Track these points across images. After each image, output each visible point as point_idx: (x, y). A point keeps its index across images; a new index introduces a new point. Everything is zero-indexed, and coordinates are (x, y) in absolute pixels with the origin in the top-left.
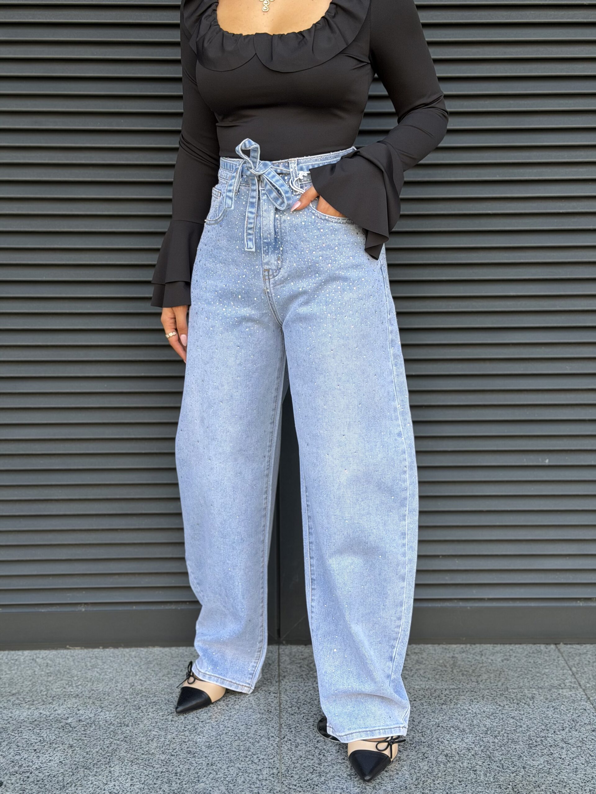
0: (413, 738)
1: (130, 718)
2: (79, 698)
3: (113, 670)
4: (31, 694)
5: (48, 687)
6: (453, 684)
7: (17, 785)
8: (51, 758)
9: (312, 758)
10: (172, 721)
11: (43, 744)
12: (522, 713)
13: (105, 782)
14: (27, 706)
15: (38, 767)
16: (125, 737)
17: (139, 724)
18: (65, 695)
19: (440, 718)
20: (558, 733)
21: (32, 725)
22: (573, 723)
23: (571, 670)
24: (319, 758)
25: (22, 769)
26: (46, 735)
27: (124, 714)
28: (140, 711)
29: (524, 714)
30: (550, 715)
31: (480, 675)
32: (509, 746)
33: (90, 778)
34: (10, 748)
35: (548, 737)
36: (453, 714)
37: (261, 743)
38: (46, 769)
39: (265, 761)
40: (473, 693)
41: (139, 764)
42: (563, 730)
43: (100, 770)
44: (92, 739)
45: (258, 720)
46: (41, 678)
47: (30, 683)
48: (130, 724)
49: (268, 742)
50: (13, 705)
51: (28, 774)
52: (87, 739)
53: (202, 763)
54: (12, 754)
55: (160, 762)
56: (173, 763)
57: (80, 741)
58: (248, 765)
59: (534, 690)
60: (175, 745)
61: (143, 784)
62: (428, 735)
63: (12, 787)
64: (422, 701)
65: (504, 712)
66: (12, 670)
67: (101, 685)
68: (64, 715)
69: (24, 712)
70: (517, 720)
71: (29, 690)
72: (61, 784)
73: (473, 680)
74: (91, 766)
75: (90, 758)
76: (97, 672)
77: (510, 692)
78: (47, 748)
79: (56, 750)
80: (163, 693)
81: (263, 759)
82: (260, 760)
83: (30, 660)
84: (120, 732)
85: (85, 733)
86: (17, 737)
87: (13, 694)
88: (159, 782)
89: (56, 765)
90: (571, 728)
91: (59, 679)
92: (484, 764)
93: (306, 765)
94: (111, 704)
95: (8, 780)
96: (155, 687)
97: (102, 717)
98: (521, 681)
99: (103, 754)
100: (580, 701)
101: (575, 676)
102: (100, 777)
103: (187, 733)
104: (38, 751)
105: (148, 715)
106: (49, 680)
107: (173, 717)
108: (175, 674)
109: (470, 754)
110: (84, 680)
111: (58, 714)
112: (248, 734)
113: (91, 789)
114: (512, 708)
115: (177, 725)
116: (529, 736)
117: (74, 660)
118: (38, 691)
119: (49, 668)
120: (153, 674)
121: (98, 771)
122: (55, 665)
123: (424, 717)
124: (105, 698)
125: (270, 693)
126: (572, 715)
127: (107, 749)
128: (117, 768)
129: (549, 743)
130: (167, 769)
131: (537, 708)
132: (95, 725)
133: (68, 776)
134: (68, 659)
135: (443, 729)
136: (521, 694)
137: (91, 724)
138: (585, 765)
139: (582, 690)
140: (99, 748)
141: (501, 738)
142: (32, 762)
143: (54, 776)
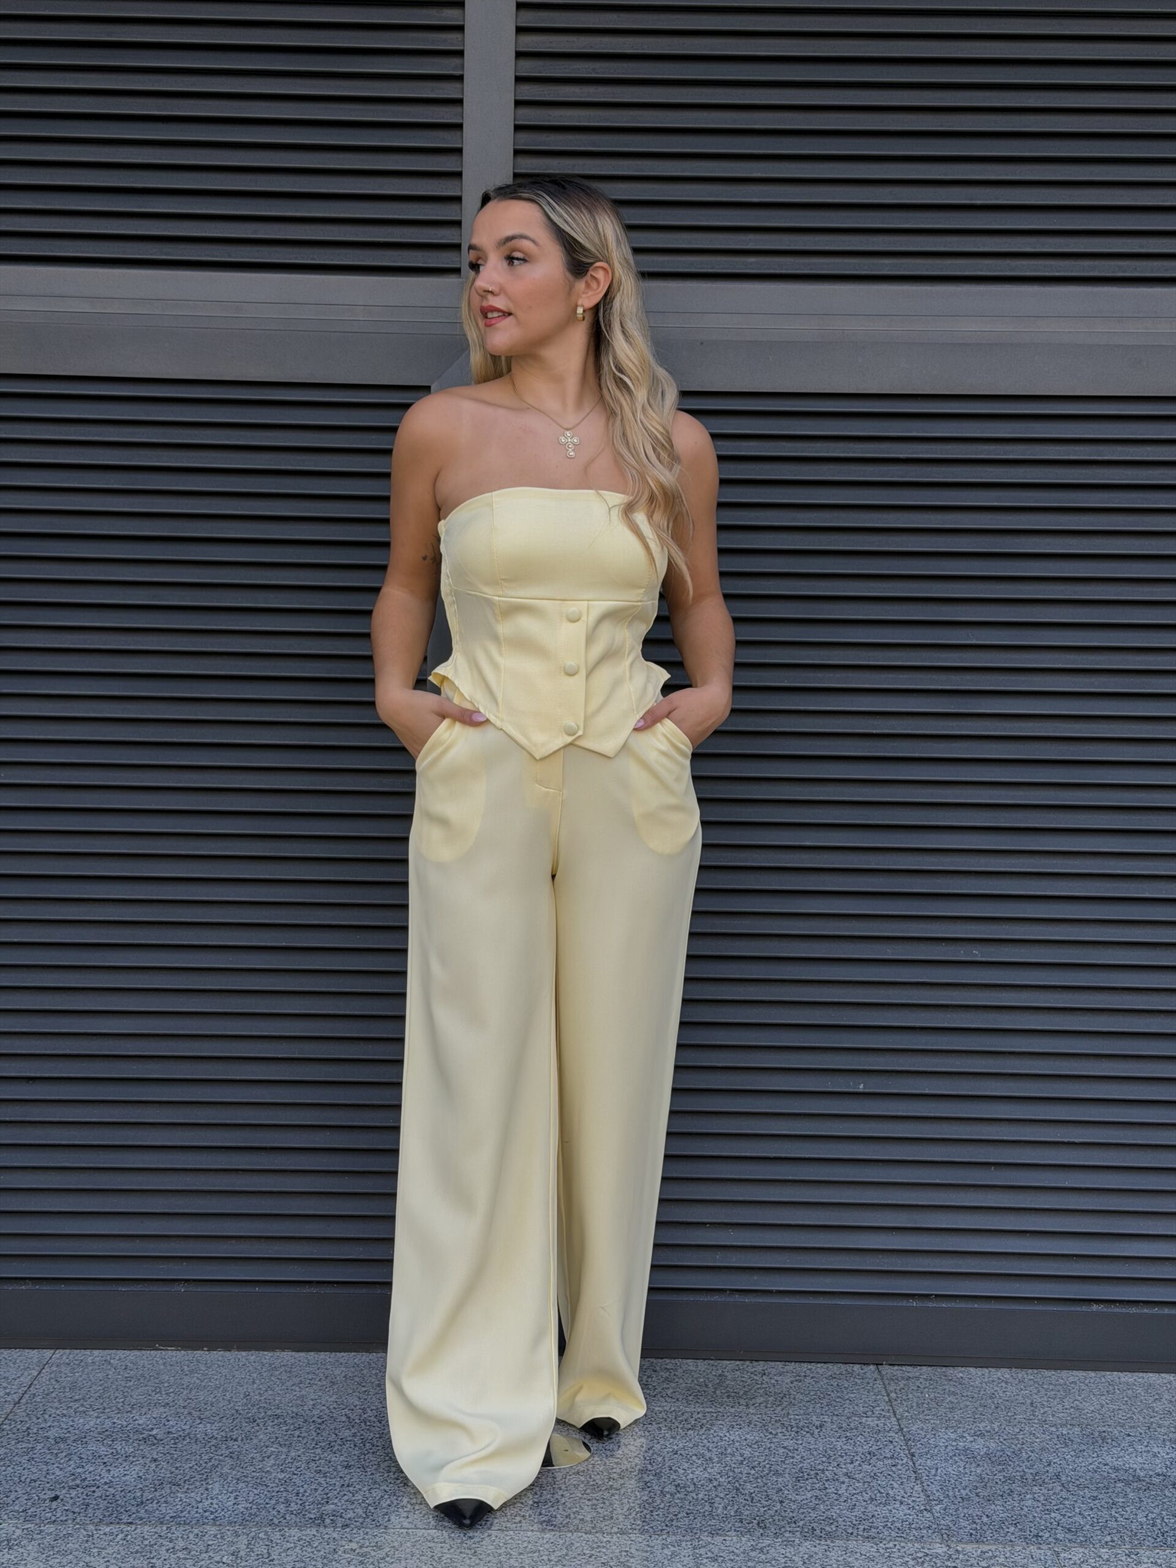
1: (240, 1432)
6: (711, 1407)
7: (78, 1500)
8: (125, 1472)
10: (298, 1437)
11: (116, 1457)
12: (800, 1442)
15: (108, 1482)
16: (231, 1453)
17: (251, 1439)
19: (681, 1445)
20: (844, 1466)
21: (102, 1436)
22: (869, 1456)
25: (87, 1483)
26: (120, 1447)
27: (232, 1427)
28: (255, 1425)
30: (839, 1446)
32: (769, 1478)
33: (179, 1495)
34: (70, 1460)
36: (700, 1441)
38: (119, 1484)
40: (737, 1418)
41: (247, 1482)
43: (193, 1486)
44: (185, 1453)
46: (117, 1383)
47: (100, 1388)
48: (240, 1438)
50: (76, 1413)
51: (94, 1489)
52: (177, 1452)
53: (335, 1484)
54: (73, 1466)
55: (277, 1481)
57: (167, 1455)
60: (300, 1463)
63: (71, 1501)
64: (660, 1425)
65: (774, 1440)
66: (75, 1373)
67: (202, 1393)
68: (148, 1425)
69: (90, 1421)
70: (790, 1450)
71: (99, 1397)
72: (139, 1500)
75: (180, 1474)
76: (198, 1378)
77: (790, 1419)
78: (121, 1462)
79: (134, 1463)
80: (290, 1405)
83: (101, 1361)
84: (224, 1447)
85: (175, 1446)
86: (80, 1448)
87: (76, 1400)
88: (273, 1502)
89: (133, 1480)
90: (863, 1462)
91: (142, 1385)
92: (727, 1496)
94: (214, 1415)
95: (66, 1493)
96: (279, 1398)
97: (200, 1429)
98: (811, 1407)
99: (199, 1469)
100: (888, 1432)
101: (891, 1403)
102: (193, 1494)
103: (319, 1451)
104: (109, 1464)
105: (266, 1429)
106: (128, 1385)
107: (299, 1432)
108: (309, 1383)
109: (711, 1485)
110: (177, 1387)
111: (139, 1425)
113: (178, 1507)
114: (788, 1437)
115: (305, 1442)
116: (801, 1468)
117: (165, 1363)
118: (112, 1397)
119: (129, 1371)
121: (190, 1487)
122: (137, 1369)
124: (206, 1409)
127: (204, 1465)
128: (217, 1485)
129: (827, 1477)
130: (285, 1488)
131: (823, 1437)
132: (189, 1438)
133: (149, 1492)
134: (157, 1361)
135: (681, 1457)
136: (806, 1421)
137: (185, 1437)
138: (869, 1502)
139: (895, 1419)
140: (193, 1463)
141: (761, 1469)
142: (100, 1475)
143: (129, 1492)
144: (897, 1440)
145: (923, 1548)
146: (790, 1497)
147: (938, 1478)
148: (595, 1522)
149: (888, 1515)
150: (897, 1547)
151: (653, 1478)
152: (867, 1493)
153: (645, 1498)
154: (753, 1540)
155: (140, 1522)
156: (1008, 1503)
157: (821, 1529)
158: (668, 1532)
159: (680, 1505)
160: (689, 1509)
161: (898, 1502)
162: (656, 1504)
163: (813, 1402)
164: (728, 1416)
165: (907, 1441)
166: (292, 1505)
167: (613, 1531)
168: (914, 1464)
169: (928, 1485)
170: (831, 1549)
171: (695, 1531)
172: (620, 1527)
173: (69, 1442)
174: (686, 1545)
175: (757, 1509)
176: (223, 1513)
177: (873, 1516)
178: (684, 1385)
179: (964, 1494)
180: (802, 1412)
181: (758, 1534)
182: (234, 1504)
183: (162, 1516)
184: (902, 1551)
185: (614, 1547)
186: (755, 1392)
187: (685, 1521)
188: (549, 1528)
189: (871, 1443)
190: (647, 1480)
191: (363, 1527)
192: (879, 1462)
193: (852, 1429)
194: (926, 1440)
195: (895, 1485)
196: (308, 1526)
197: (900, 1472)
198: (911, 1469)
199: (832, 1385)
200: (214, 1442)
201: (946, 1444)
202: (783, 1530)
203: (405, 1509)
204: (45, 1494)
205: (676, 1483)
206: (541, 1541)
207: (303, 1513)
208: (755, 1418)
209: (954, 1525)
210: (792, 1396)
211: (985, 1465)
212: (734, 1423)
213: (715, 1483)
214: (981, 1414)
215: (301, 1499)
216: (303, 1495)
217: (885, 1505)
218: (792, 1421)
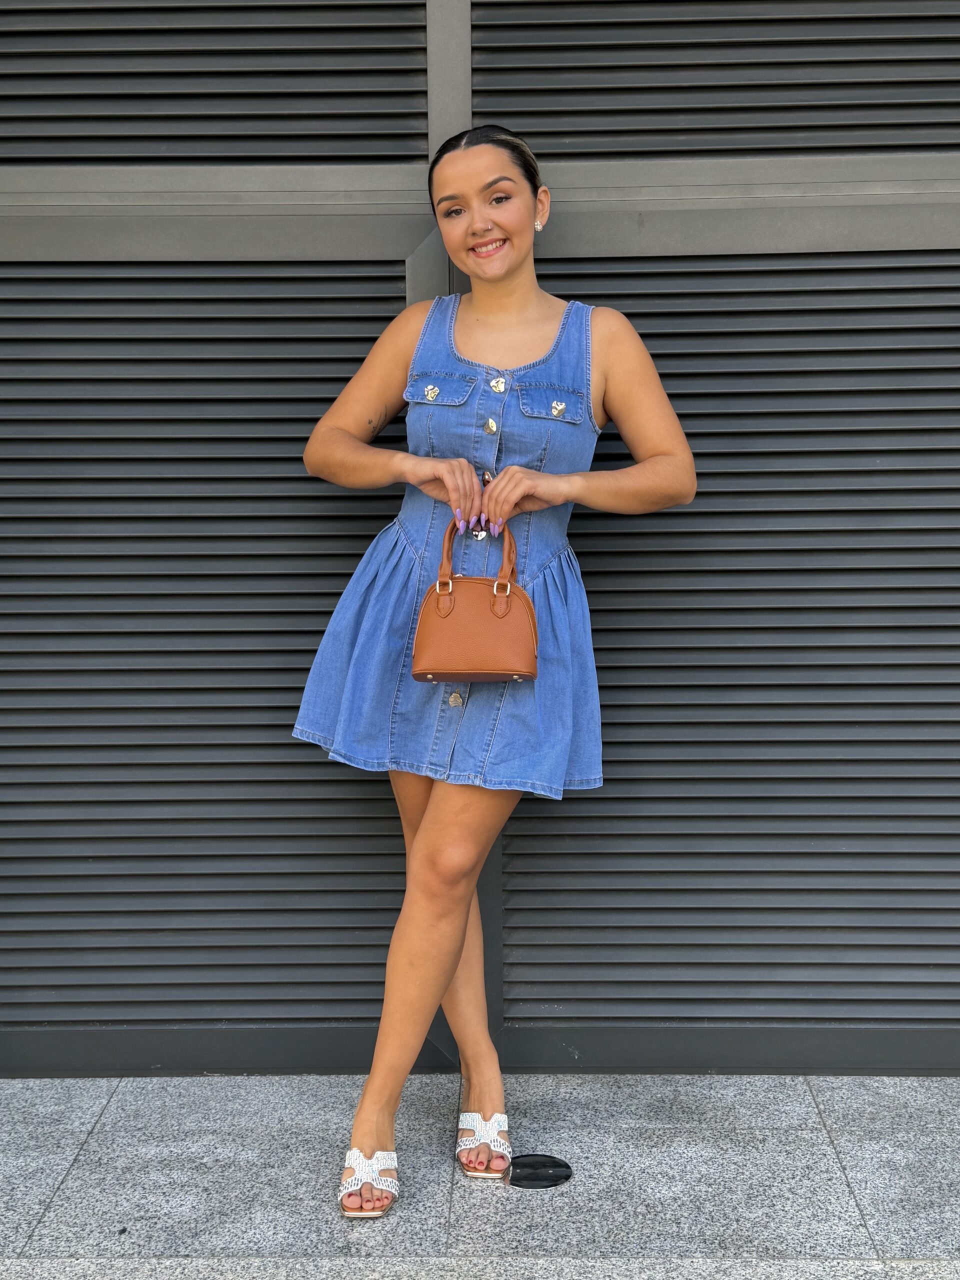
0: (611, 1185)
1: (277, 1158)
2: (217, 1134)
3: (259, 1102)
4: (160, 1130)
5: (180, 1122)
6: (669, 1123)
7: (141, 1232)
8: (182, 1202)
9: (488, 1206)
10: (325, 1162)
11: (174, 1187)
12: (748, 1158)
13: (244, 1229)
14: (156, 1143)
15: (167, 1213)
16: (269, 1180)
17: (286, 1165)
18: (200, 1130)
19: (647, 1163)
20: (787, 1182)
21: (161, 1165)
22: (807, 1170)
23: (817, 1107)
24: (496, 1207)
25: (149, 1214)
26: (176, 1177)
27: (269, 1154)
28: (289, 1150)
29: (749, 1160)
30: (781, 1161)
31: (705, 1113)
32: (725, 1196)
33: (227, 1225)
34: (135, 1190)
35: (773, 1186)
36: (663, 1158)
37: (429, 1189)
38: (177, 1215)
39: (432, 1209)
40: (692, 1134)
41: (284, 1210)
42: (794, 1178)
43: (238, 1216)
44: (231, 1182)
45: (429, 1163)
46: (172, 1111)
47: (159, 1116)
48: (276, 1165)
49: (438, 1187)
50: (139, 1141)
51: (156, 1220)
52: (224, 1181)
54: (137, 1197)
55: (309, 1209)
56: (324, 1210)
57: (216, 1183)
58: (412, 1213)
59: (767, 1131)
60: (328, 1190)
61: (288, 1232)
62: (629, 1182)
63: (137, 1234)
64: (629, 1143)
65: (726, 1156)
66: (138, 1101)
67: (244, 1119)
68: (199, 1154)
69: (151, 1150)
70: (739, 1166)
71: (158, 1125)
72: (194, 1231)
73: (695, 1119)
74: (229, 1212)
75: (228, 1203)
76: (240, 1104)
77: (737, 1134)
78: (178, 1191)
79: (188, 1193)
80: (317, 1129)
81: (430, 1207)
82: (426, 1208)
83: (159, 1088)
84: (264, 1174)
85: (222, 1174)
86: (143, 1178)
87: (139, 1129)
88: (306, 1231)
89: (188, 1210)
90: (803, 1177)
91: (194, 1112)
92: (691, 1216)
93: (480, 1215)
94: (254, 1141)
95: (132, 1225)
96: (308, 1123)
97: (243, 1157)
98: (754, 1120)
99: (243, 1198)
100: (821, 1144)
101: (821, 1116)
102: (239, 1224)
104: (168, 1194)
105: (298, 1155)
106: (181, 1112)
107: (327, 1158)
108: (332, 1107)
109: (676, 1204)
110: (223, 1114)
111: (192, 1153)
112: (414, 1178)
113: (227, 1237)
114: (737, 1152)
115: (331, 1167)
116: (751, 1184)
117: (212, 1089)
118: (169, 1125)
119: (182, 1098)
120: (306, 1107)
121: (236, 1217)
122: (189, 1095)
123: (628, 1161)
124: (247, 1135)
125: (445, 1131)
126: (808, 1161)
127: (247, 1193)
128: (259, 1214)
129: (773, 1193)
130: (316, 1216)
131: (766, 1152)
132: (234, 1165)
133: (202, 1223)
134: (205, 1088)
135: (648, 1175)
136: (750, 1136)
137: (230, 1164)
138: (812, 1219)
139: (825, 1131)
140: (238, 1192)
141: (717, 1187)
142: (160, 1206)
143: (186, 1223)
144: (829, 1153)
145: (863, 1266)
146: (744, 1215)
147: (868, 1191)
148: (580, 1246)
149: (830, 1231)
150: (841, 1265)
151: (626, 1198)
152: (809, 1209)
153: (621, 1219)
154: (717, 1261)
155: (194, 1255)
156: (931, 1216)
157: (774, 1248)
158: (643, 1255)
159: (651, 1226)
160: (659, 1230)
161: (836, 1218)
162: (630, 1226)
163: (755, 1116)
164: (685, 1132)
165: (838, 1153)
166: (323, 1234)
167: (596, 1256)
168: (846, 1177)
169: (861, 1199)
170: (784, 1269)
171: (666, 1253)
172: (602, 1250)
173: (134, 1171)
174: (660, 1268)
175: (716, 1229)
176: (264, 1243)
177: (817, 1233)
178: (644, 1101)
179: (892, 1208)
180: (746, 1126)
181: (720, 1254)
182: (274, 1233)
183: (213, 1248)
184: (845, 1269)
185: (598, 1272)
186: (705, 1106)
187: (656, 1243)
188: (542, 1253)
189: (808, 1156)
190: (622, 1200)
191: (383, 1256)
192: (817, 1177)
193: (790, 1142)
194: (854, 1152)
195: (833, 1200)
196: (338, 1255)
197: (835, 1186)
198: (845, 1183)
199: (769, 1098)
200: (255, 1169)
201: (872, 1156)
202: (741, 1250)
203: (419, 1236)
204: (115, 1226)
205: (646, 1203)
206: (535, 1268)
207: (333, 1242)
208: (707, 1133)
209: (887, 1240)
210: (737, 1111)
211: (907, 1176)
212: (690, 1139)
213: (680, 1202)
214: (898, 1124)
215: (330, 1228)
216: (332, 1223)
217: (826, 1221)
218: (739, 1136)
